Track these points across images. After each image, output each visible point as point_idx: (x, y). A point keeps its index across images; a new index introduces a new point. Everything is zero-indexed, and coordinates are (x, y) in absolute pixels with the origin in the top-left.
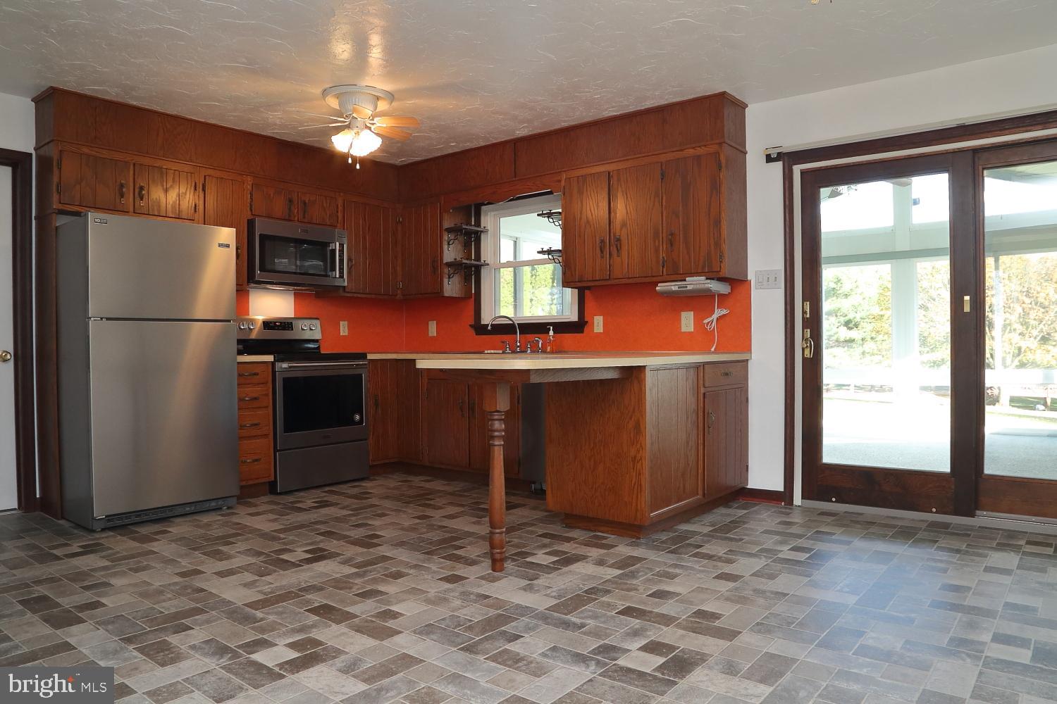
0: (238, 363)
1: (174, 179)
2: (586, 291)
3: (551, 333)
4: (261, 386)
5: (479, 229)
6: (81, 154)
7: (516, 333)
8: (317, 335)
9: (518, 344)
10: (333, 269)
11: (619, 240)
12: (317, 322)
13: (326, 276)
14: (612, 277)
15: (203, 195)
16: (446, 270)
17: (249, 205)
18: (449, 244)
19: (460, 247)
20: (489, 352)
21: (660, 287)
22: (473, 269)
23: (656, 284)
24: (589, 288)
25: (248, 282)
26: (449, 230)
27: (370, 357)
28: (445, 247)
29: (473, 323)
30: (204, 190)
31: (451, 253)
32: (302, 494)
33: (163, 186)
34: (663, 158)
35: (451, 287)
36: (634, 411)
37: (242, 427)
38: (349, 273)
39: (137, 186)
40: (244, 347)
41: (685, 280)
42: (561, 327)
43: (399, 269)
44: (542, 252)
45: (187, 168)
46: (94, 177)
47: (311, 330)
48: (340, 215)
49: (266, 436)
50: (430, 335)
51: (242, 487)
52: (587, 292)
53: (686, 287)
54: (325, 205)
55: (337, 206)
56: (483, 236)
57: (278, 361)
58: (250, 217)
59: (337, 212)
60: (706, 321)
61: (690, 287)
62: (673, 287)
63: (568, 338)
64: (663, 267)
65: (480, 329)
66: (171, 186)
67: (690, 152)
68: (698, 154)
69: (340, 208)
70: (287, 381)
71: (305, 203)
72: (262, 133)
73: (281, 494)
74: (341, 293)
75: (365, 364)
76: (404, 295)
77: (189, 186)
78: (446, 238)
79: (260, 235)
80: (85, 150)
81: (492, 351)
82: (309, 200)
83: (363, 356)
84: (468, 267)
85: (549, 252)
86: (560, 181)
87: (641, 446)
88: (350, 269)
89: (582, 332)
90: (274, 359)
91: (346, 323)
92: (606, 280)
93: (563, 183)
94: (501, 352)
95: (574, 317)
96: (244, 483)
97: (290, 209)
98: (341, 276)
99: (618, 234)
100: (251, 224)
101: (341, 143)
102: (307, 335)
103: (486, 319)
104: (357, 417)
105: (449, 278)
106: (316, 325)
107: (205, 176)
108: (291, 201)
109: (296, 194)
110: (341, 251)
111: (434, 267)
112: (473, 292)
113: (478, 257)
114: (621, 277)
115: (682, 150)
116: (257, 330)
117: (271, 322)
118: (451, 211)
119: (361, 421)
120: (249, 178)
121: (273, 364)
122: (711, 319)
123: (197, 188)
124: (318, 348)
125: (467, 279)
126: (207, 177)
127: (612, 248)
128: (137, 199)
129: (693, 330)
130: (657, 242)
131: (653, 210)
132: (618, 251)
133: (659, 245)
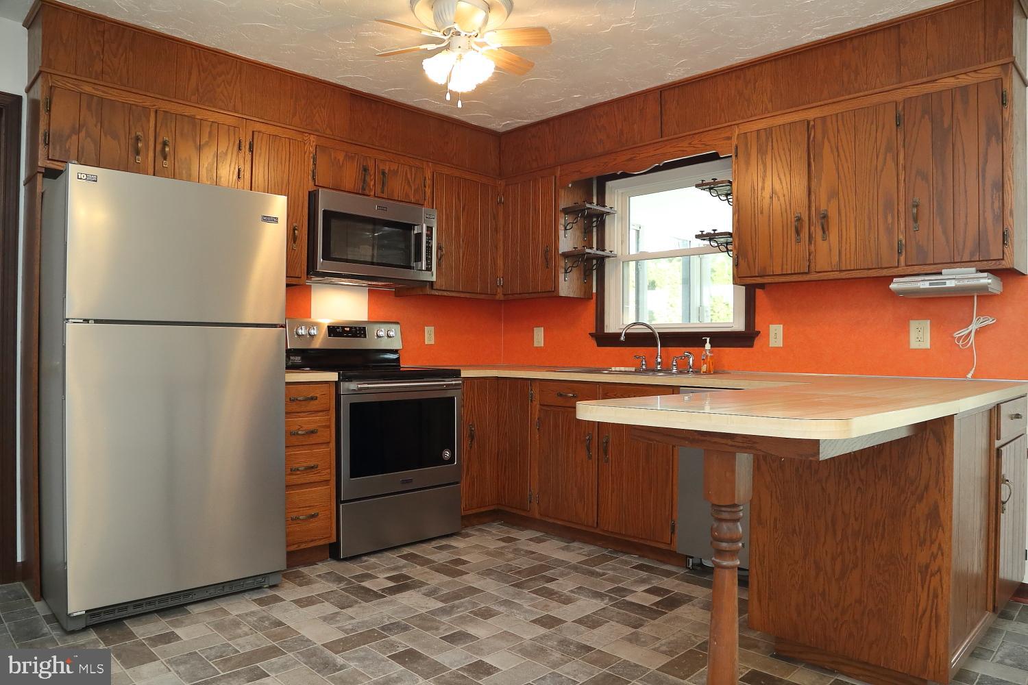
0: (288, 383)
1: (210, 133)
2: (757, 290)
3: (708, 346)
4: (321, 414)
5: (602, 209)
6: (81, 93)
7: (657, 346)
8: (397, 344)
9: (659, 360)
10: (419, 259)
11: (825, 217)
12: (398, 327)
13: (410, 268)
14: (812, 269)
15: (250, 156)
16: (562, 263)
17: (310, 172)
18: (566, 229)
19: (578, 233)
20: (618, 369)
21: (895, 285)
22: (595, 262)
23: (890, 279)
24: (762, 286)
25: (308, 273)
26: (566, 211)
27: (464, 374)
28: (561, 233)
29: (594, 332)
30: (251, 150)
31: (567, 241)
32: (372, 560)
33: (195, 141)
34: (899, 96)
35: (567, 285)
36: (927, 488)
37: (293, 471)
38: (439, 265)
39: (160, 140)
40: (302, 359)
41: (941, 273)
42: (722, 339)
43: (500, 262)
44: (701, 236)
45: (231, 121)
46: (99, 124)
47: (388, 337)
48: (428, 191)
49: (327, 482)
50: (536, 345)
51: (290, 554)
52: (759, 292)
53: (945, 283)
54: (409, 176)
55: (425, 178)
56: (608, 219)
57: (344, 380)
58: (311, 188)
59: (425, 187)
60: (956, 335)
61: (950, 284)
62: (923, 284)
63: (730, 354)
64: (900, 253)
65: (607, 340)
66: (207, 143)
67: (950, 82)
68: (964, 84)
69: (428, 182)
70: (354, 407)
71: (384, 173)
72: (331, 81)
73: (345, 559)
74: (428, 291)
75: (459, 384)
76: (505, 295)
77: (231, 145)
78: (562, 221)
79: (325, 212)
80: (88, 89)
81: (623, 369)
82: (389, 170)
83: (456, 374)
84: (590, 258)
85: (711, 237)
86: (729, 138)
87: (940, 548)
88: (439, 259)
89: (752, 346)
90: (339, 378)
91: (432, 328)
92: (806, 273)
93: (734, 142)
94: (633, 369)
95: (740, 326)
96: (293, 548)
97: (364, 180)
98: (429, 269)
99: (823, 207)
100: (313, 197)
101: (436, 70)
102: (384, 344)
103: (611, 326)
104: (447, 454)
105: (566, 272)
106: (395, 331)
107: (253, 132)
108: (365, 170)
109: (373, 162)
110: (430, 236)
111: (546, 259)
112: (594, 291)
113: (601, 246)
114: (830, 269)
115: (934, 81)
116: (322, 336)
117: (338, 327)
118: (570, 185)
119: (451, 460)
120: (312, 138)
121: (337, 384)
122: (965, 332)
123: (243, 148)
124: (398, 360)
125: (587, 275)
126: (256, 134)
127: (812, 228)
128: (159, 158)
129: (928, 347)
130: (890, 218)
131: (882, 171)
132: (824, 232)
133: (893, 223)
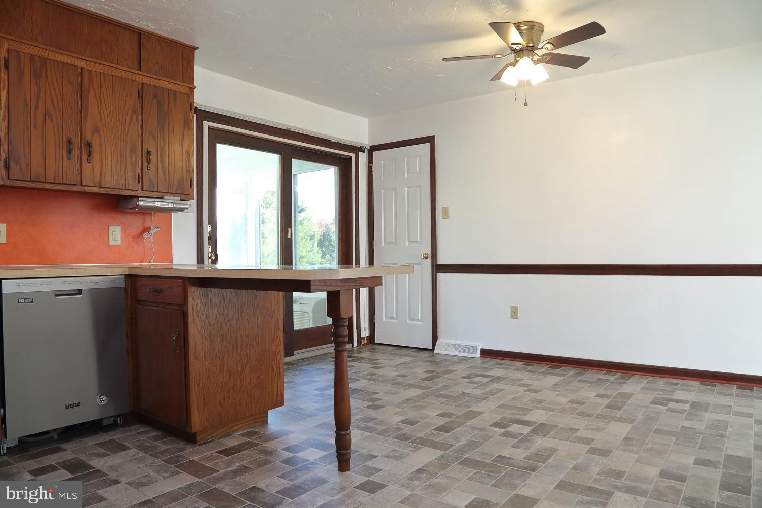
11: (88, 144)
14: (79, 182)
36: (274, 312)
41: (163, 198)
53: (169, 205)
60: (145, 236)
64: (139, 182)
67: (166, 85)
68: (174, 89)
93: (4, 54)
114: (93, 185)
122: (149, 235)
127: (78, 151)
129: (120, 244)
130: (134, 157)
131: (130, 124)
132: (89, 156)
133: (136, 161)
